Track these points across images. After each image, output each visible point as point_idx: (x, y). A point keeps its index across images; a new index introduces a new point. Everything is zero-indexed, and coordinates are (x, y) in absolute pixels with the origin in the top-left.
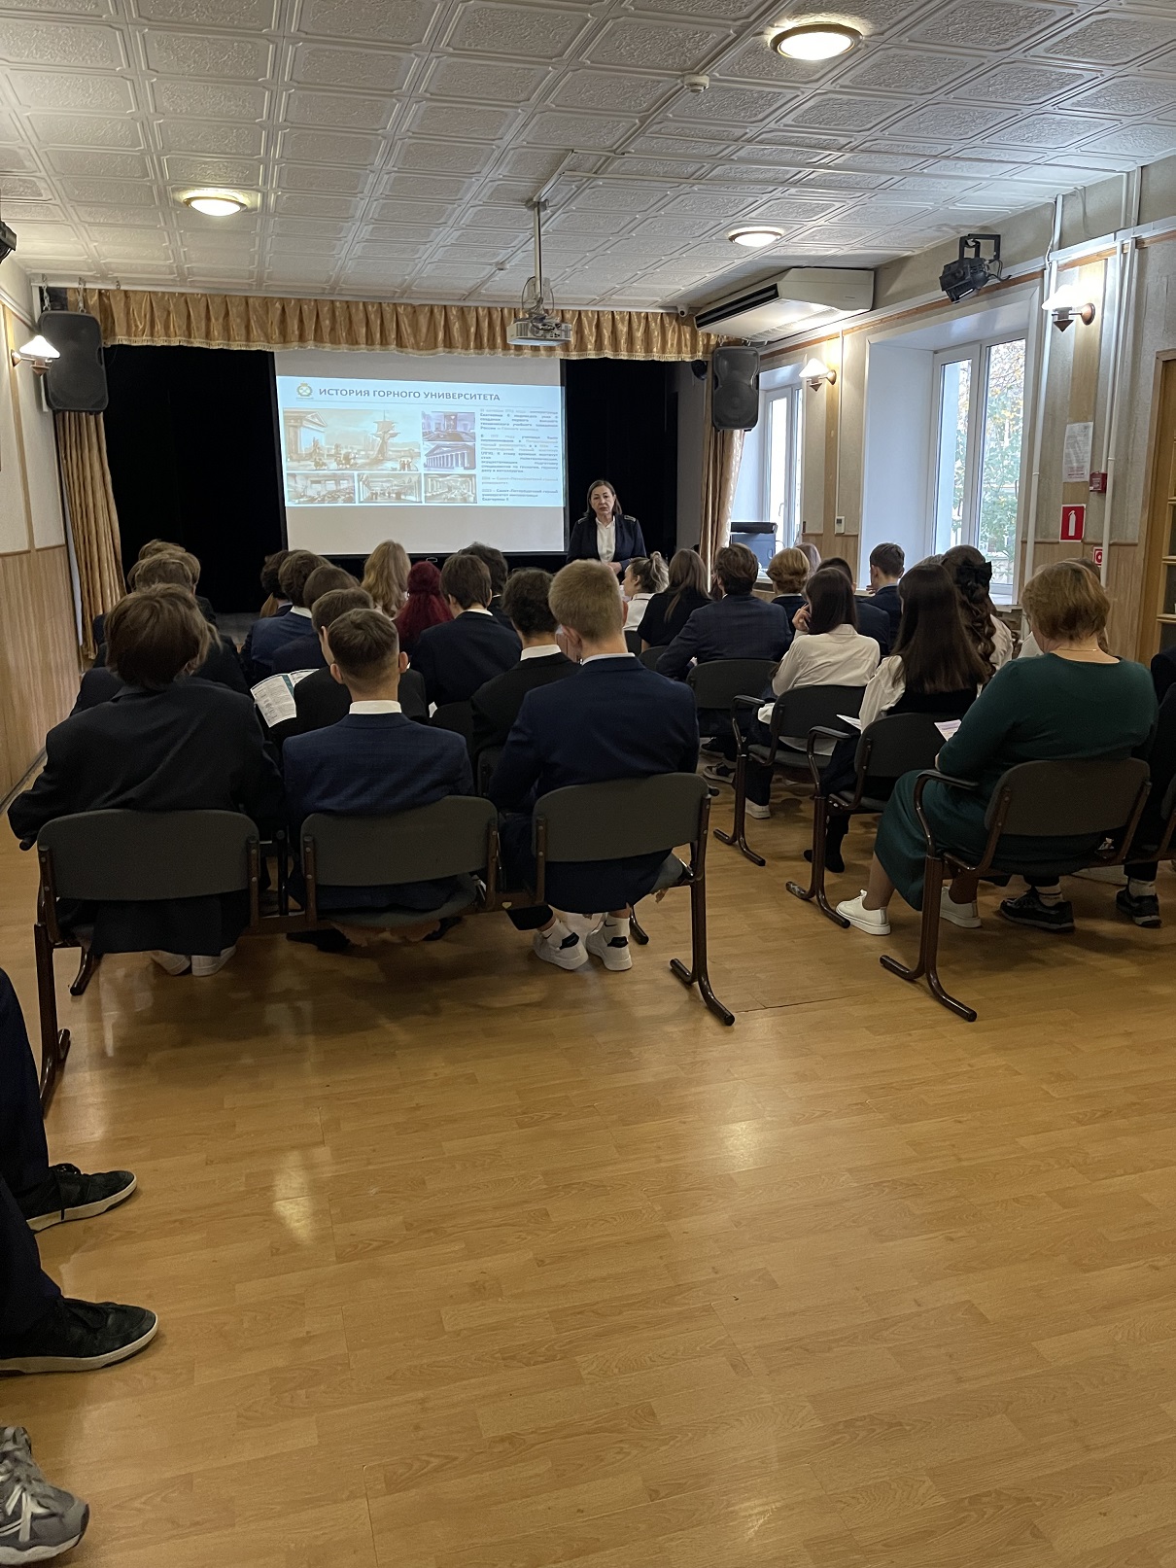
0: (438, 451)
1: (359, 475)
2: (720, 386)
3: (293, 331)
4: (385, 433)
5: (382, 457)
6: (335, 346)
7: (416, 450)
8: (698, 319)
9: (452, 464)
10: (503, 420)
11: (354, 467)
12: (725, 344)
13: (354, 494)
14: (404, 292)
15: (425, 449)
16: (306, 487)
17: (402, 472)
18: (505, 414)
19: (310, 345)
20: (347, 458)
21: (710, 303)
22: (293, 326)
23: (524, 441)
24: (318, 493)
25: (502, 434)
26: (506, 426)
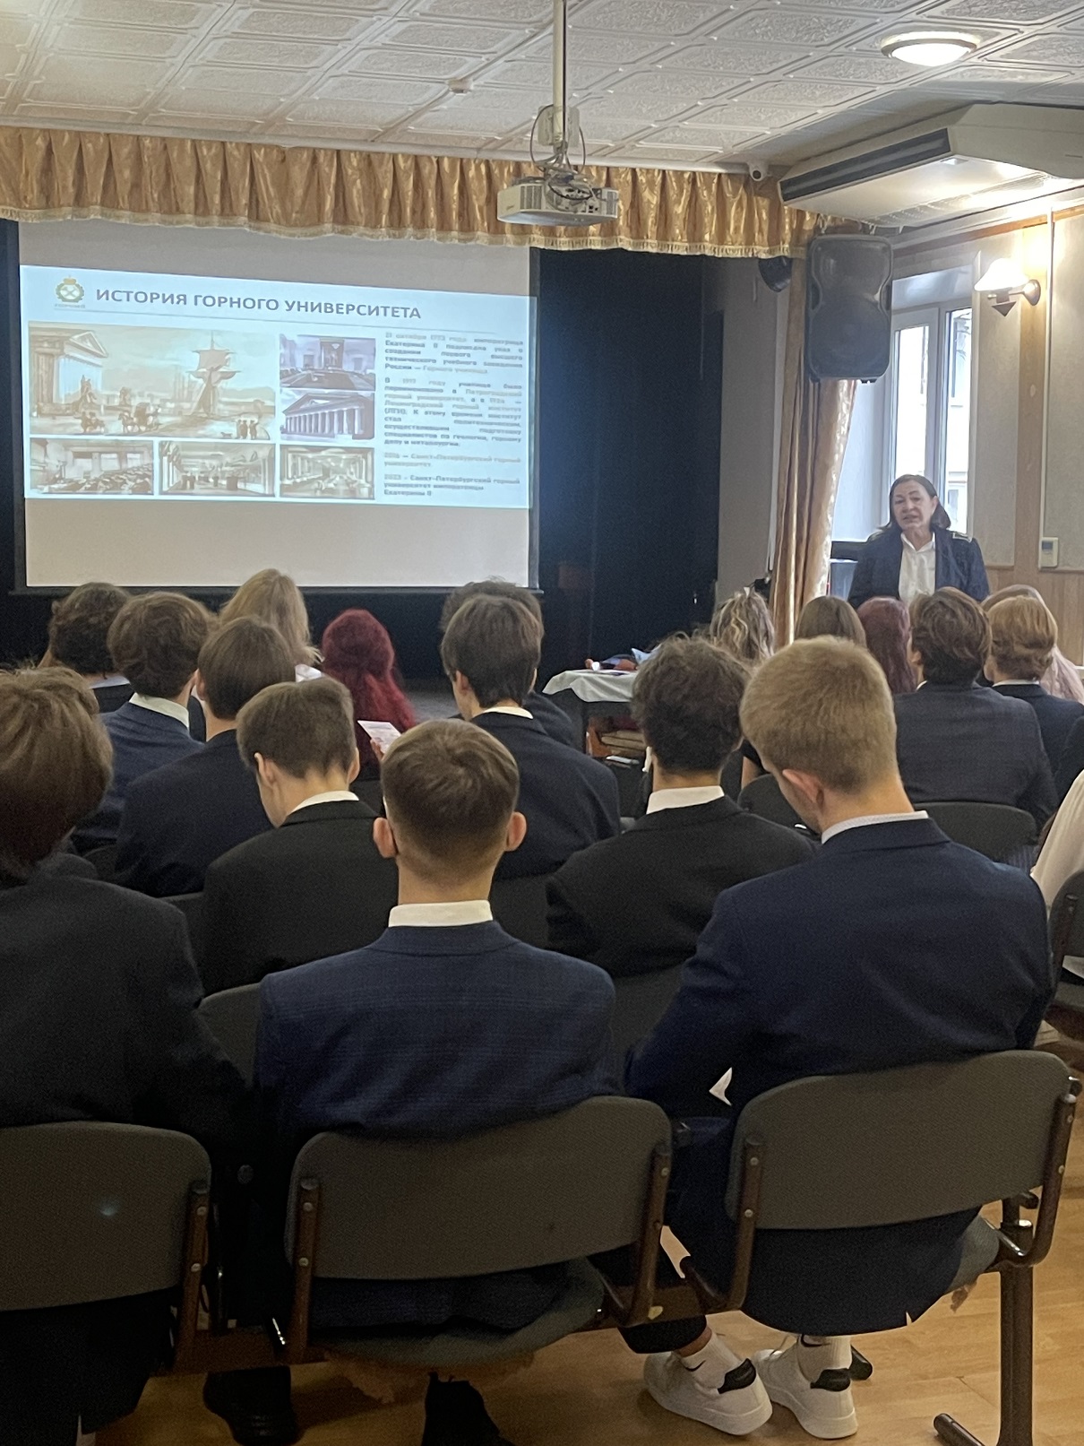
0: (308, 405)
1: (162, 445)
2: (822, 303)
3: (65, 187)
4: (212, 370)
5: (205, 413)
6: (138, 215)
7: (268, 403)
8: (785, 185)
9: (331, 428)
10: (426, 353)
11: (155, 429)
12: (832, 230)
13: (151, 478)
14: (270, 124)
15: (284, 401)
16: (65, 463)
17: (241, 441)
18: (429, 343)
19: (95, 213)
20: (142, 414)
21: (808, 159)
22: (65, 179)
23: (461, 391)
24: (87, 475)
25: (420, 377)
26: (430, 364)
